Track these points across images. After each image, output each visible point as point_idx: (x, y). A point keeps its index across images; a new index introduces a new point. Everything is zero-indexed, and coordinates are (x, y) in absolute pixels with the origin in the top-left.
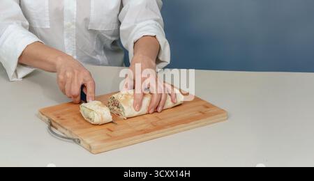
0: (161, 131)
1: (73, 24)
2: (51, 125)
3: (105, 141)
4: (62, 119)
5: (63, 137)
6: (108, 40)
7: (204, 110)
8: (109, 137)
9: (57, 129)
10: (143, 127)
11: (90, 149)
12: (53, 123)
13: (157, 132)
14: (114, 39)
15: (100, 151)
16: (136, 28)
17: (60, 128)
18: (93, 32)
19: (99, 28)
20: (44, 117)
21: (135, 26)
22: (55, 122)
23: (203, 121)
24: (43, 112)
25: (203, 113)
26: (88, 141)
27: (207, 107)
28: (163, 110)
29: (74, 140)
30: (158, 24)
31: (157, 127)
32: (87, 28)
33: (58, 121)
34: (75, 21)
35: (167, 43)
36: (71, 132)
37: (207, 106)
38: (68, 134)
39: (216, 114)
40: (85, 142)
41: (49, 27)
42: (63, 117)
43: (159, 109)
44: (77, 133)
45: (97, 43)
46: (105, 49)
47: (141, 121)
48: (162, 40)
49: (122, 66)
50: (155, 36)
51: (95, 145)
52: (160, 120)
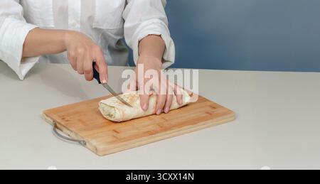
0: (168, 132)
1: (78, 22)
2: (56, 127)
3: (111, 142)
4: (68, 121)
5: (68, 139)
6: (113, 38)
7: (211, 110)
8: (114, 139)
9: (62, 131)
10: (150, 128)
11: (96, 151)
12: (58, 125)
13: (164, 133)
14: (118, 38)
15: (107, 153)
16: (140, 27)
17: (65, 130)
18: (98, 30)
19: (104, 27)
20: (49, 119)
21: (140, 24)
22: (59, 124)
23: (210, 122)
24: (47, 114)
25: (210, 114)
26: (94, 143)
27: (214, 108)
28: (170, 111)
29: (80, 142)
30: (163, 23)
31: (163, 129)
32: (91, 26)
33: (63, 123)
34: (79, 19)
35: (173, 42)
36: (76, 134)
37: (214, 106)
38: (73, 136)
39: (224, 114)
40: (91, 144)
41: (53, 26)
42: (68, 118)
43: (166, 110)
44: (83, 135)
45: (101, 43)
46: (110, 48)
47: (146, 122)
48: (167, 39)
49: (126, 65)
50: (160, 36)
51: (101, 147)
52: (167, 120)
